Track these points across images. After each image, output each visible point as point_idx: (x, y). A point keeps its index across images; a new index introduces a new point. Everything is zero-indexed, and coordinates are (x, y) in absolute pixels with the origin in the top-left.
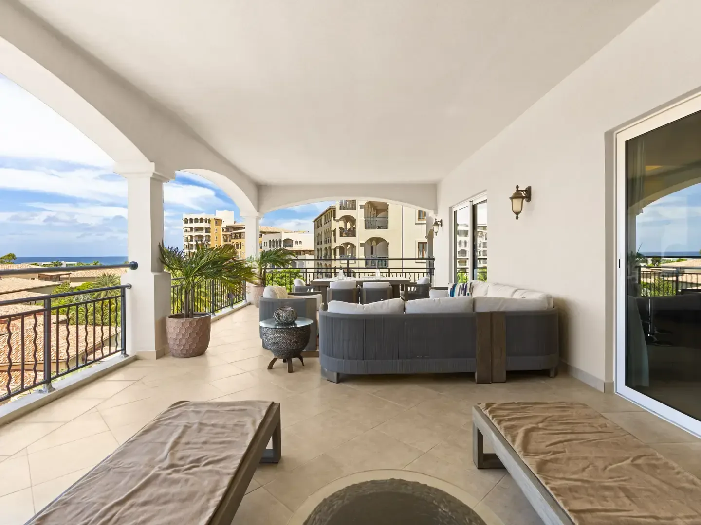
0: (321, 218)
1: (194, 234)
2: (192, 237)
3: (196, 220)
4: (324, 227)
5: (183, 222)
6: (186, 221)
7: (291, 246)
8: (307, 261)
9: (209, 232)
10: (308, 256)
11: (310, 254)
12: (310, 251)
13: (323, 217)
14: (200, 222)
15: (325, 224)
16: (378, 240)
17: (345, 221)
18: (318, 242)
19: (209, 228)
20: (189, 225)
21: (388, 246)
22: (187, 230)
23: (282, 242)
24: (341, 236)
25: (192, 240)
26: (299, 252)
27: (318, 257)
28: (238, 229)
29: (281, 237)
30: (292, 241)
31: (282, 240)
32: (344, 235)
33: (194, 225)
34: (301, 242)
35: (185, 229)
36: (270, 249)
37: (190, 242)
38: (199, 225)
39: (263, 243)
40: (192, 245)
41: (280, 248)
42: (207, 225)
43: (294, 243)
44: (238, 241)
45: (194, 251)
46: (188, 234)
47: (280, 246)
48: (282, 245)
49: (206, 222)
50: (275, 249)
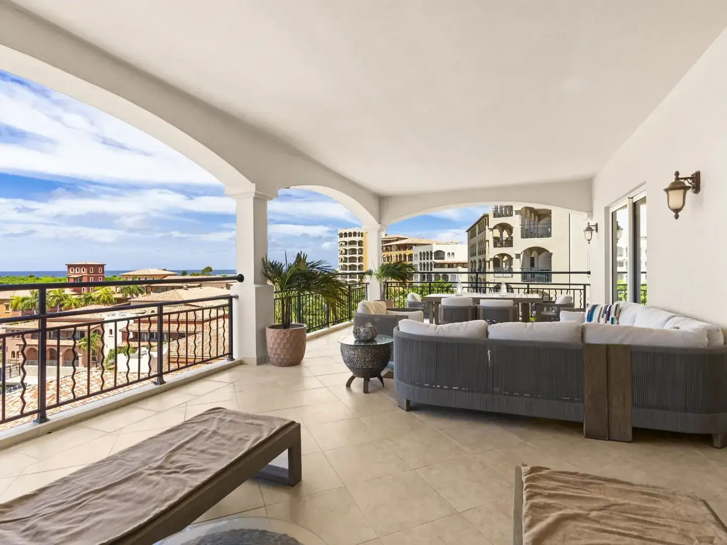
0: (474, 227)
1: (348, 247)
2: (346, 250)
3: (350, 235)
4: (478, 237)
5: (339, 236)
6: (341, 236)
7: (443, 259)
8: (460, 274)
9: (362, 245)
10: (460, 269)
11: (463, 267)
12: (464, 264)
13: (477, 226)
14: (354, 236)
15: (479, 233)
16: (540, 250)
17: (501, 230)
18: (472, 253)
19: (362, 241)
20: (344, 239)
21: (551, 258)
22: (341, 244)
23: (433, 255)
24: (495, 246)
25: (346, 254)
26: (451, 265)
27: (472, 270)
28: (389, 241)
29: (432, 249)
30: (444, 253)
31: (433, 251)
32: (499, 245)
33: (348, 239)
34: (453, 254)
36: (421, 261)
37: (345, 256)
38: (353, 238)
39: (414, 255)
40: (346, 258)
41: (431, 261)
42: (360, 238)
43: (446, 255)
44: (389, 253)
45: (348, 264)
46: (342, 248)
47: (431, 259)
48: (433, 257)
49: (359, 236)
50: (426, 261)
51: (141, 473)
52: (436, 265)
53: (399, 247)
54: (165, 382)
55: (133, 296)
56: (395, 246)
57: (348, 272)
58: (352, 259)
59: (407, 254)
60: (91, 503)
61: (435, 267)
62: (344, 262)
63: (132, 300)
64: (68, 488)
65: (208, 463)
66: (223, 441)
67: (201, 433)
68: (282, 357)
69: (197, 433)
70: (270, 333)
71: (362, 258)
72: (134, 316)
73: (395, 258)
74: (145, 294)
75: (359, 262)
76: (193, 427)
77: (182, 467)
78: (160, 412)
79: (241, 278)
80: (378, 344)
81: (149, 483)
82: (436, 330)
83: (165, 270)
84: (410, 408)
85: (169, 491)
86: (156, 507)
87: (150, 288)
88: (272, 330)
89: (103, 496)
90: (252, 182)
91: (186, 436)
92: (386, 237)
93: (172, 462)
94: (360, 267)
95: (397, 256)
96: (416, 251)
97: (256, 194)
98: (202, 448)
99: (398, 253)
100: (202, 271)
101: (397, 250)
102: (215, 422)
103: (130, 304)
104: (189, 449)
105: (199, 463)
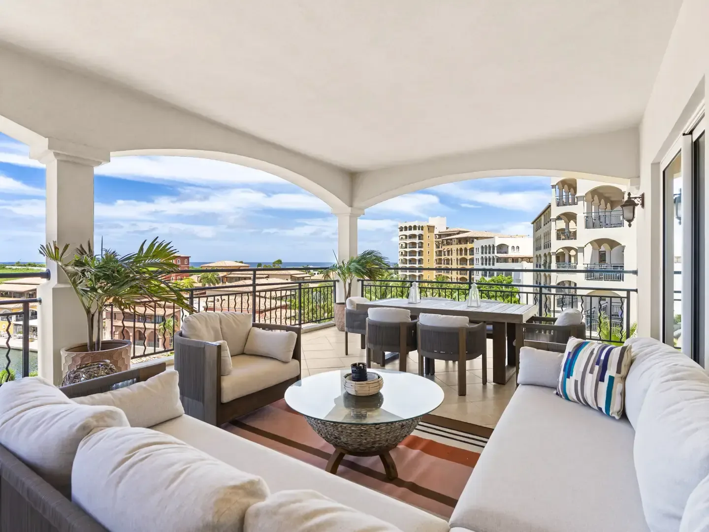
0: (539, 219)
1: (408, 241)
2: (406, 244)
4: (544, 229)
5: (399, 230)
6: (401, 229)
7: (506, 253)
9: (422, 239)
10: (525, 266)
11: (528, 263)
12: (530, 258)
13: (543, 217)
14: (414, 230)
15: (544, 225)
16: (613, 244)
17: (566, 220)
18: (537, 248)
19: (422, 235)
20: (404, 233)
21: (623, 251)
23: (496, 248)
24: (559, 238)
25: (406, 247)
26: (515, 260)
27: (537, 267)
28: (450, 235)
29: (495, 242)
30: (508, 247)
31: (496, 245)
32: (563, 237)
33: (408, 233)
34: (518, 247)
35: (401, 237)
36: (483, 255)
37: (405, 249)
38: (413, 232)
39: (475, 249)
40: (406, 252)
41: (493, 255)
42: (420, 232)
43: (510, 248)
44: (450, 247)
45: (408, 258)
46: (403, 241)
47: (494, 253)
48: (496, 251)
49: (419, 229)
50: (488, 255)
52: (499, 260)
53: (460, 241)
55: (210, 285)
56: (456, 240)
57: (408, 266)
58: (413, 253)
59: (468, 248)
61: (497, 262)
62: (404, 256)
71: (422, 251)
73: (455, 252)
74: (221, 283)
75: (419, 256)
87: (226, 279)
92: (447, 230)
94: (420, 261)
95: (457, 250)
96: (477, 244)
99: (459, 246)
100: (273, 263)
101: (457, 244)
103: (206, 293)
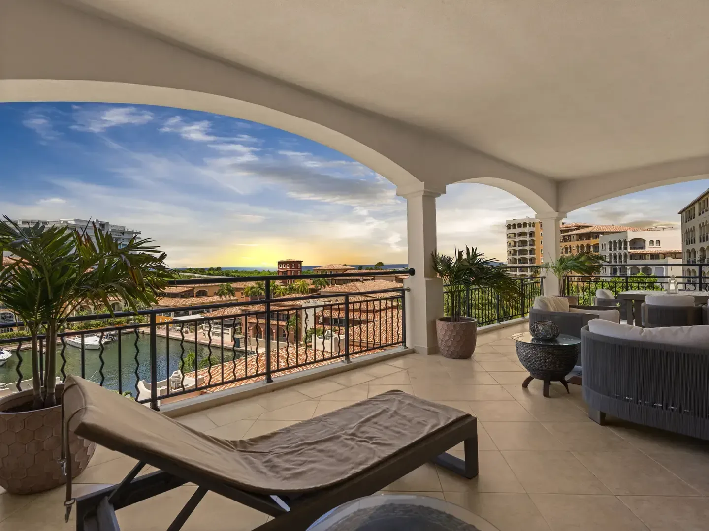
1: (517, 239)
2: (515, 242)
3: (520, 226)
4: (699, 219)
5: (506, 228)
6: (509, 227)
7: (642, 248)
8: (669, 267)
9: (534, 237)
10: (670, 260)
11: (675, 258)
12: (675, 253)
13: (697, 206)
14: (524, 227)
15: (700, 214)
18: (684, 241)
19: (533, 232)
20: (512, 230)
22: (510, 236)
23: (628, 243)
25: (515, 246)
26: (654, 256)
27: (689, 261)
28: (568, 231)
29: (627, 237)
30: (644, 241)
31: (629, 240)
33: (517, 230)
34: (658, 242)
35: (508, 235)
36: (611, 252)
37: (514, 248)
38: (523, 229)
39: (600, 245)
40: (515, 251)
41: (625, 251)
42: (532, 229)
43: (647, 243)
44: (568, 244)
45: (518, 257)
46: (511, 240)
47: (626, 248)
48: (628, 246)
49: (530, 226)
50: (618, 252)
51: (338, 437)
52: (633, 256)
53: (581, 237)
54: (351, 362)
55: (322, 287)
56: (575, 236)
57: (518, 265)
58: (523, 252)
59: (585, 245)
60: (306, 452)
61: (631, 259)
62: (513, 255)
63: (322, 290)
64: (289, 436)
65: (391, 439)
66: (404, 422)
67: (384, 411)
68: (452, 349)
69: (380, 410)
70: (441, 326)
71: (534, 250)
72: (323, 304)
73: (575, 248)
74: (331, 286)
75: (531, 254)
76: (377, 404)
77: (371, 438)
78: (348, 387)
79: (412, 272)
80: (561, 344)
81: (346, 446)
82: (642, 334)
83: (345, 265)
84: (605, 421)
85: (362, 457)
86: (353, 468)
87: (334, 281)
88: (443, 322)
89: (314, 449)
90: (422, 182)
91: (373, 411)
92: (563, 226)
93: (362, 432)
94: (532, 260)
95: (578, 247)
96: (602, 240)
97: (425, 192)
98: (387, 424)
99: (579, 243)
100: (375, 265)
101: (577, 240)
102: (396, 403)
103: (319, 294)
104: (376, 423)
105: (385, 437)
